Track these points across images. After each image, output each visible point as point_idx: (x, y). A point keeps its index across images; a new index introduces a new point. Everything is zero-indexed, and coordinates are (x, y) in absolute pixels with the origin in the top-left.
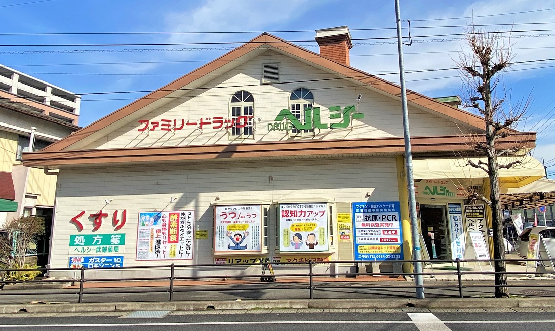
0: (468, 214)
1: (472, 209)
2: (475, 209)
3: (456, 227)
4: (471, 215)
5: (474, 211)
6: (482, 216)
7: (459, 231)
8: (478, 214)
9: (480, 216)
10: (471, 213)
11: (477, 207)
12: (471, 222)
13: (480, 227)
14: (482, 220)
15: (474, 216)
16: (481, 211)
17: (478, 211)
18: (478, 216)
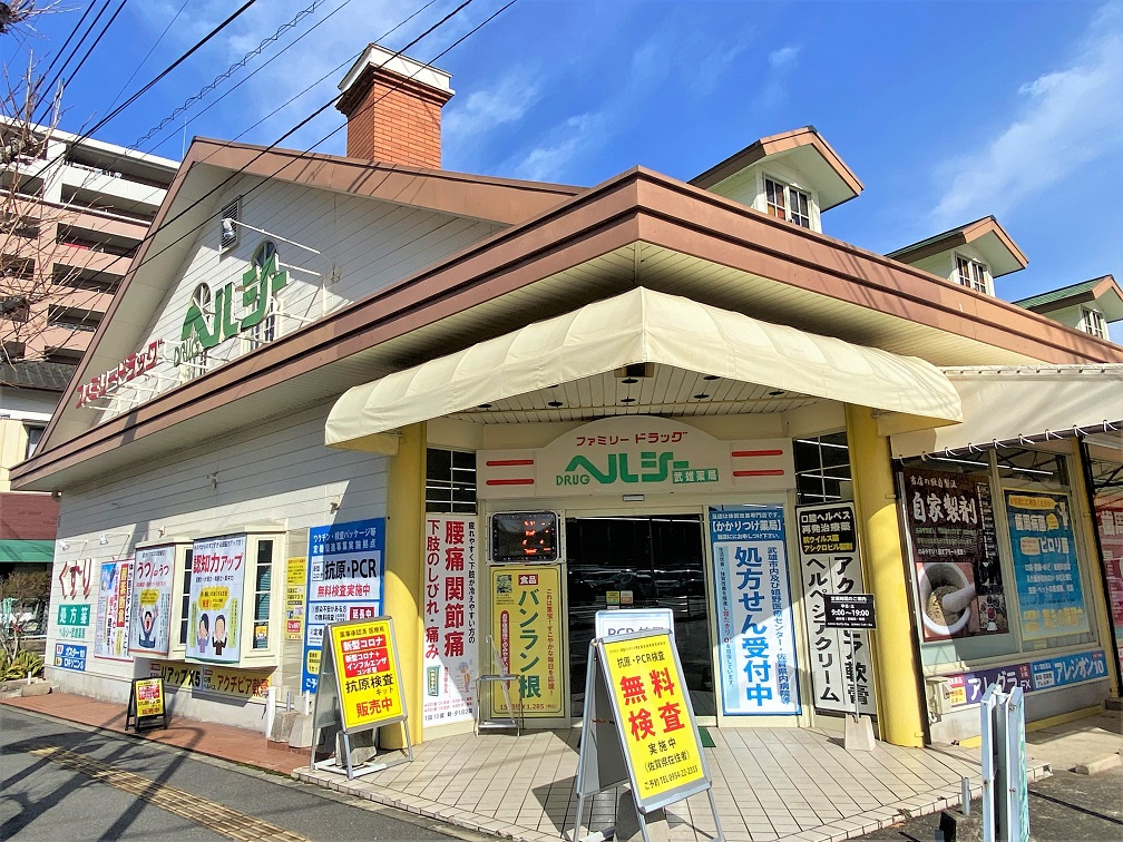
0: (806, 540)
1: (819, 522)
2: (829, 522)
3: (746, 590)
4: (815, 544)
5: (826, 528)
6: (849, 546)
7: (766, 603)
8: (836, 538)
9: (843, 546)
10: (816, 535)
11: (833, 511)
12: (815, 569)
13: (844, 588)
14: (850, 559)
15: (824, 549)
16: (846, 527)
17: (835, 527)
18: (836, 547)
